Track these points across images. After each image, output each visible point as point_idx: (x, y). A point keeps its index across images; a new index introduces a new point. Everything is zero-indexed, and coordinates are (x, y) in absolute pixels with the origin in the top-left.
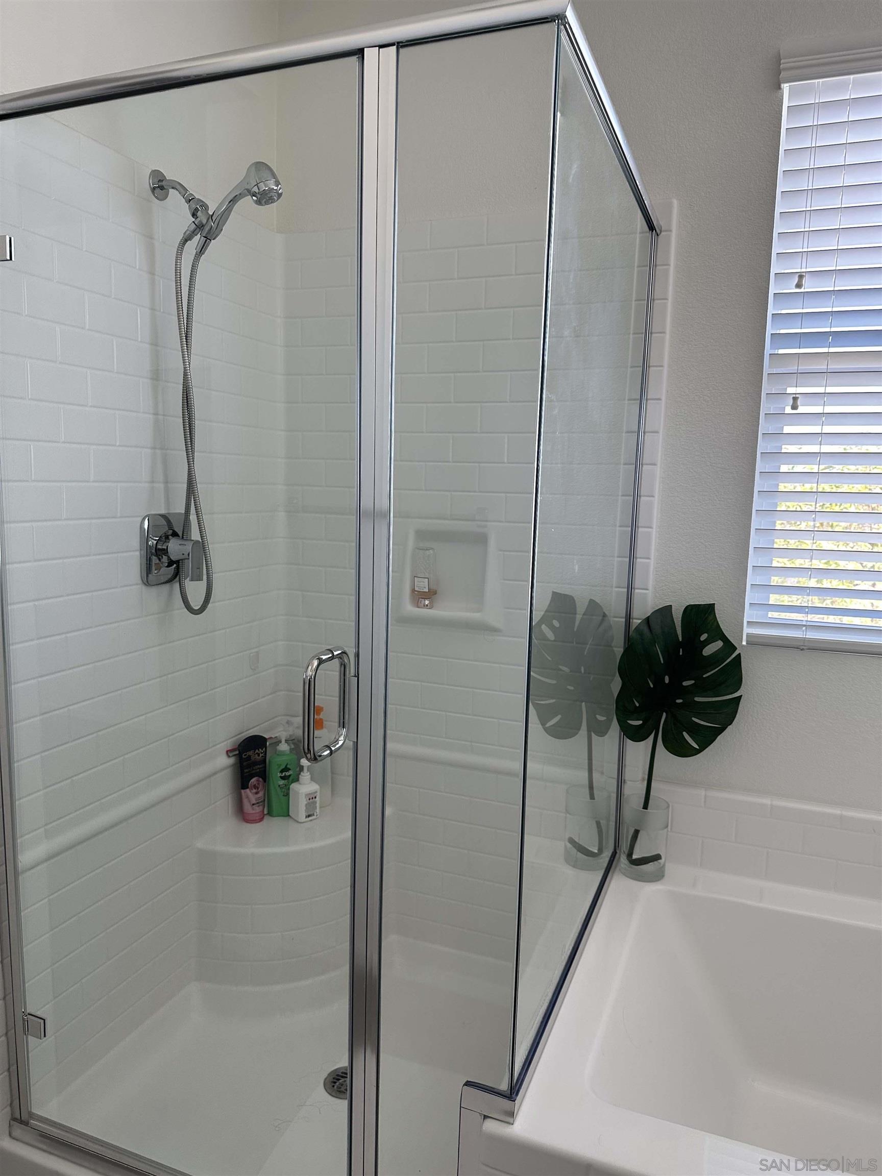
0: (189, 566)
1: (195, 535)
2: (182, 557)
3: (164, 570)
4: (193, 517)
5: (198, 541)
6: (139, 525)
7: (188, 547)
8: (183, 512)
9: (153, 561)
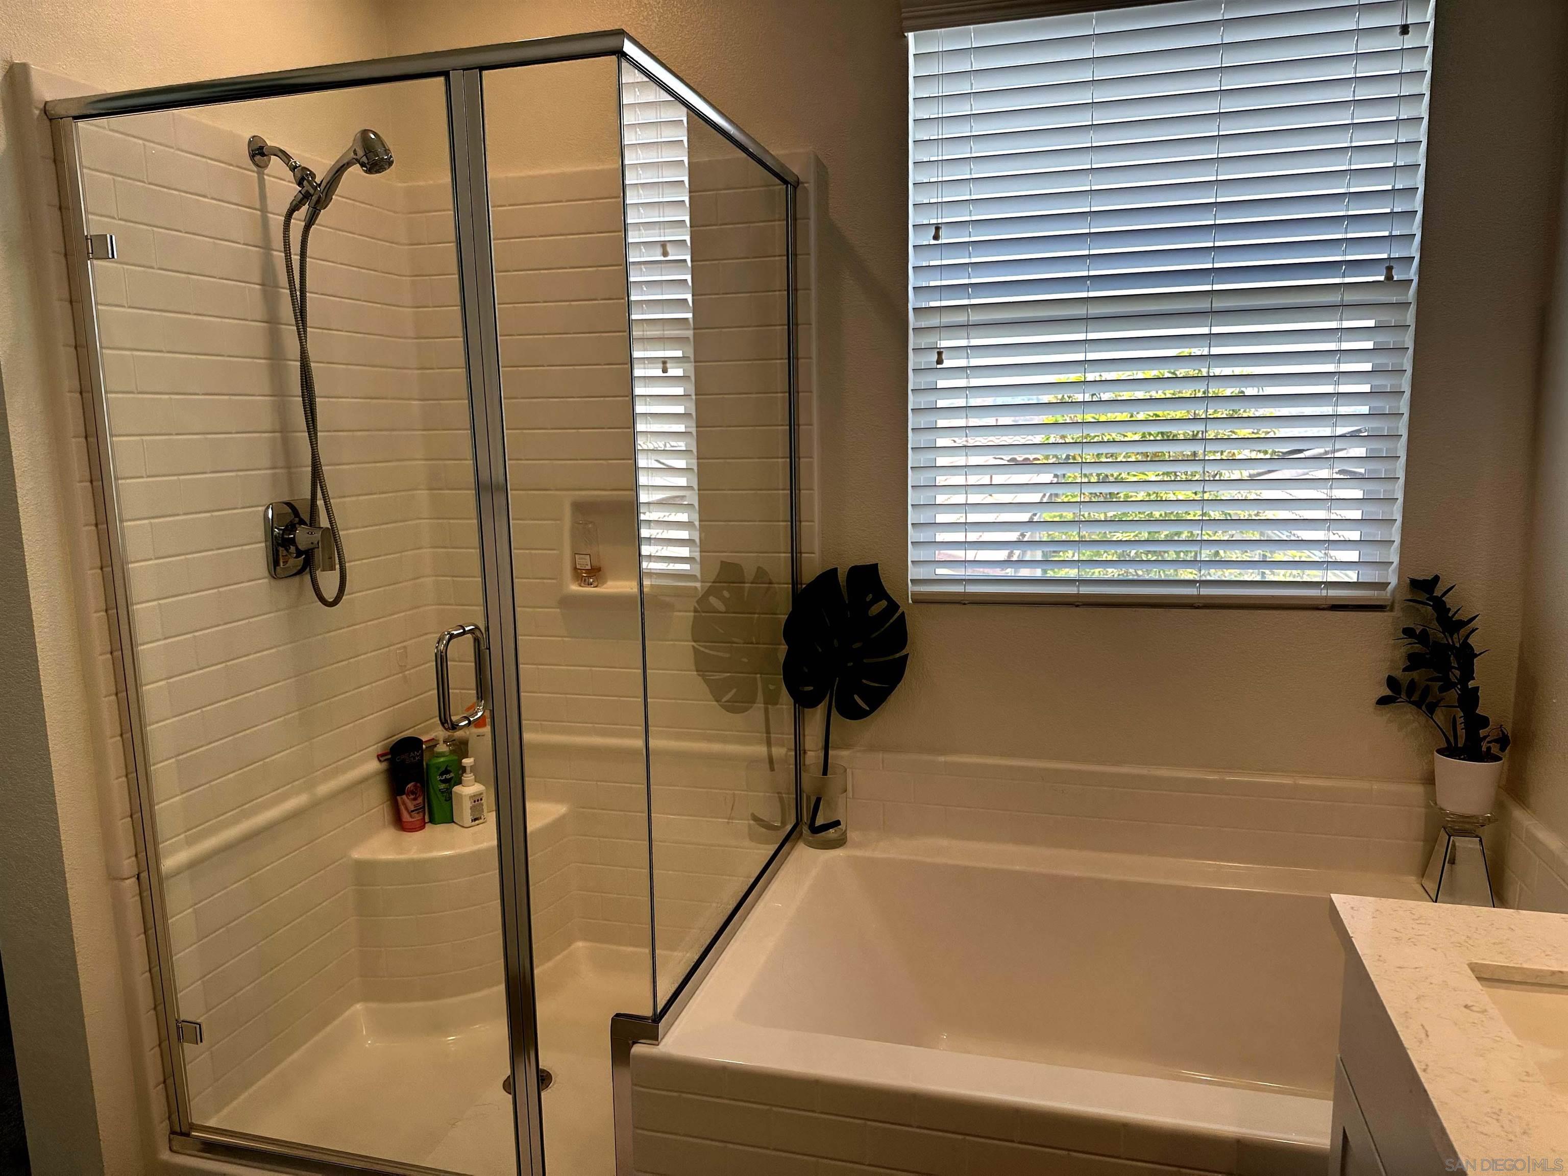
0: (319, 555)
1: (324, 522)
2: (312, 546)
3: (292, 561)
4: (320, 503)
5: (328, 528)
6: (262, 514)
7: (318, 535)
8: (310, 497)
9: (281, 552)
